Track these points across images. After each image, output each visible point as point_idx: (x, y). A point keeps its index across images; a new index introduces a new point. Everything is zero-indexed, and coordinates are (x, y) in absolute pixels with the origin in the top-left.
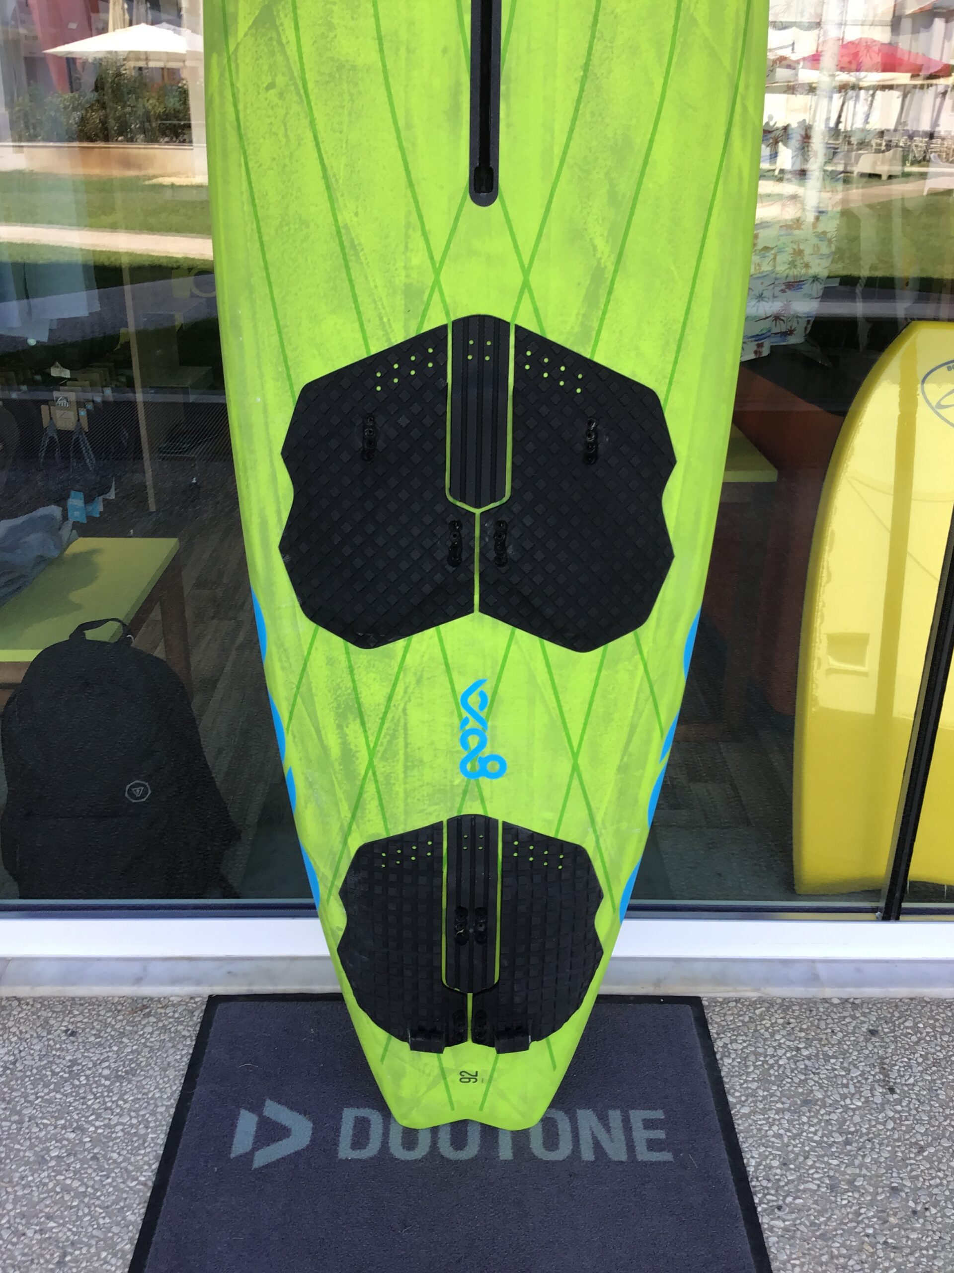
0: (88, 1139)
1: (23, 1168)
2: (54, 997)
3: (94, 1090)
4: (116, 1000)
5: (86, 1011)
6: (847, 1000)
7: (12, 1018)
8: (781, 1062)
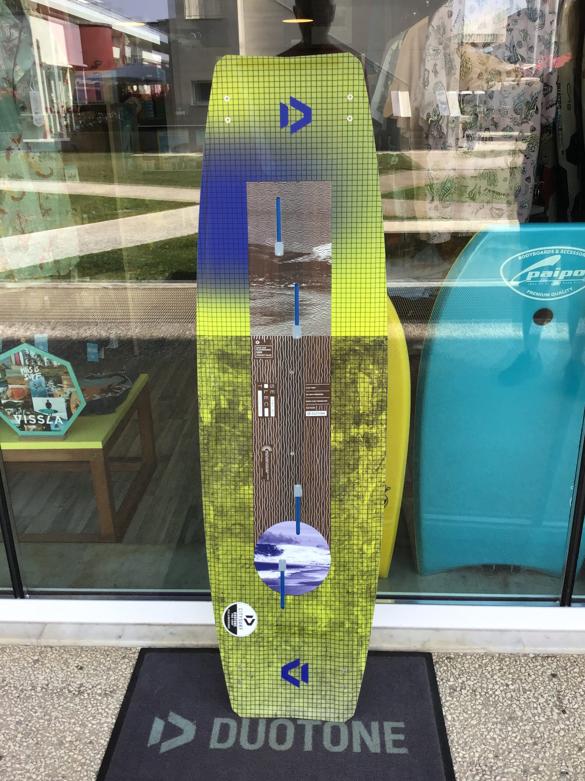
0: (88, 731)
1: (50, 747)
2: (71, 646)
3: (92, 702)
4: (106, 648)
5: (89, 655)
6: (539, 655)
7: (47, 658)
8: (497, 693)
